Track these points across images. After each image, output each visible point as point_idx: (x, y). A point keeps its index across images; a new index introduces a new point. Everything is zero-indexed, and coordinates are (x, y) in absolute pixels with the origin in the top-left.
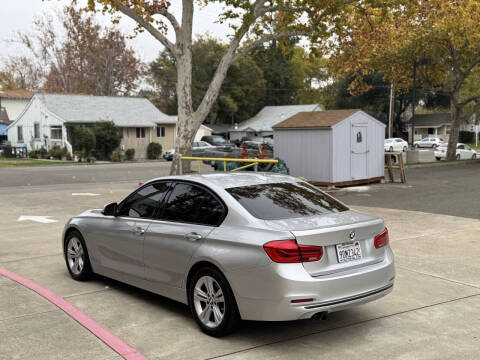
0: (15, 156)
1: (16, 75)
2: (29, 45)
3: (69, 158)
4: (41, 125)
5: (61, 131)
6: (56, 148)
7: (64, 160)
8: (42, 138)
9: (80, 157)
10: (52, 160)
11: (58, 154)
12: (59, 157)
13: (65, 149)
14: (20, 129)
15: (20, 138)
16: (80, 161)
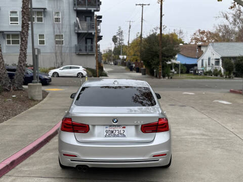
0: (198, 74)
1: (221, 34)
2: (227, 18)
3: (222, 76)
4: (211, 58)
5: (219, 62)
6: (216, 70)
7: (219, 76)
8: (211, 65)
9: (226, 75)
10: (213, 76)
11: (216, 73)
12: (216, 75)
13: (220, 71)
14: (202, 60)
15: (202, 65)
16: (226, 77)
